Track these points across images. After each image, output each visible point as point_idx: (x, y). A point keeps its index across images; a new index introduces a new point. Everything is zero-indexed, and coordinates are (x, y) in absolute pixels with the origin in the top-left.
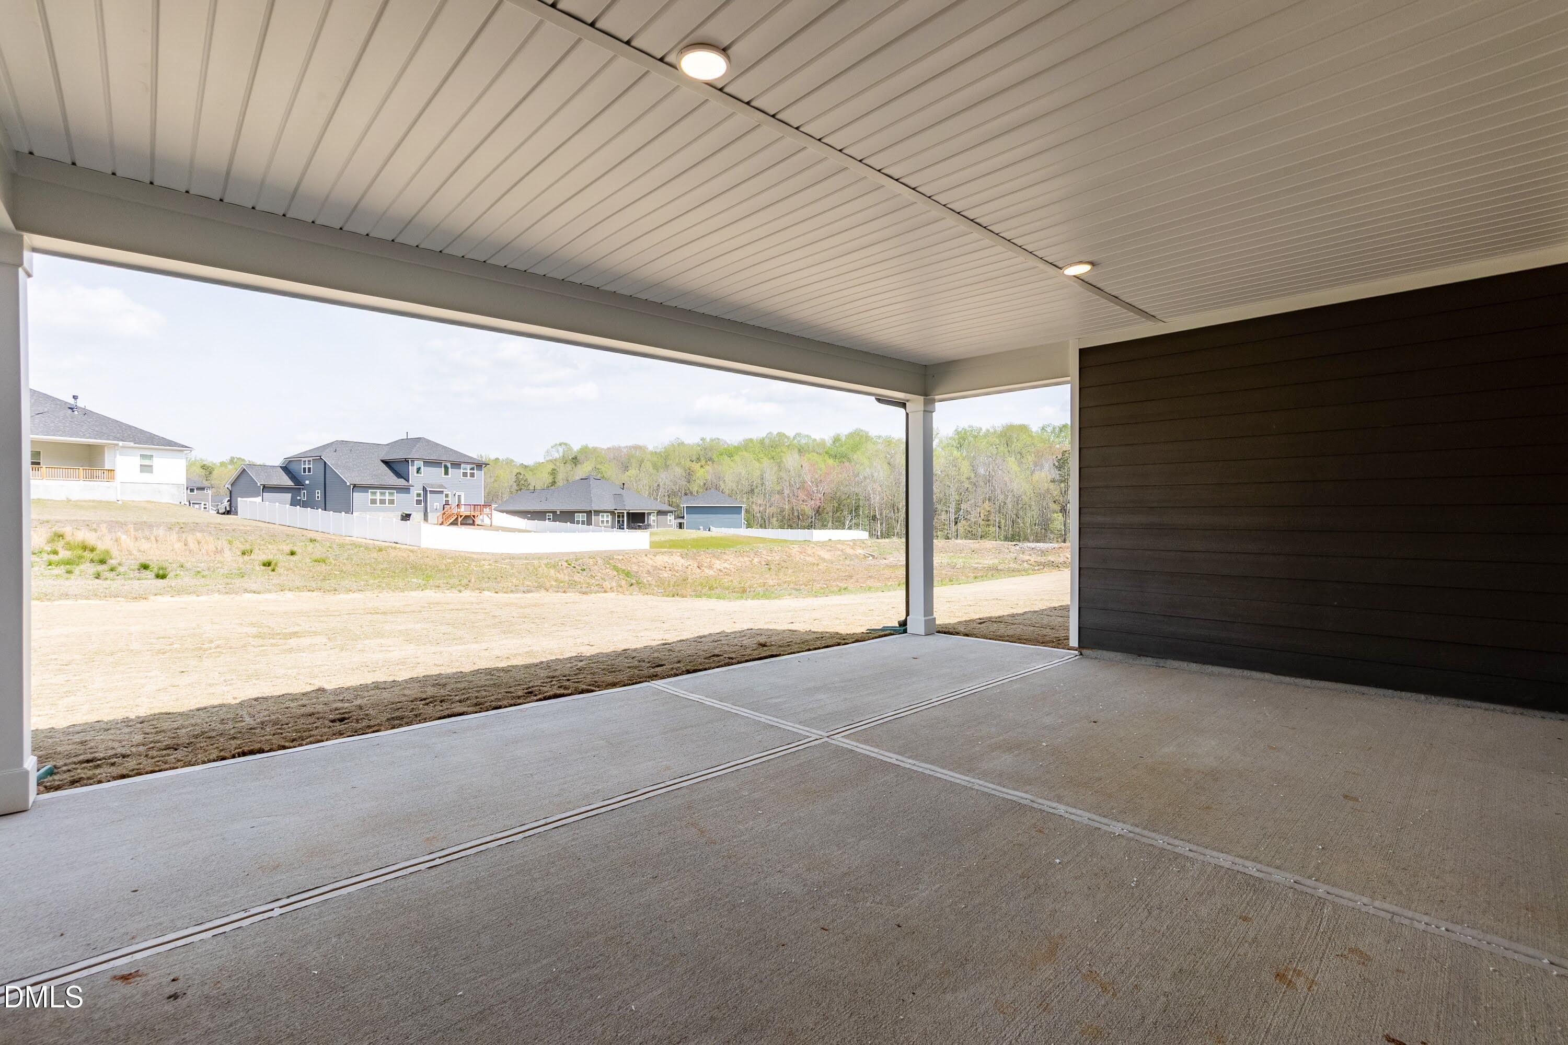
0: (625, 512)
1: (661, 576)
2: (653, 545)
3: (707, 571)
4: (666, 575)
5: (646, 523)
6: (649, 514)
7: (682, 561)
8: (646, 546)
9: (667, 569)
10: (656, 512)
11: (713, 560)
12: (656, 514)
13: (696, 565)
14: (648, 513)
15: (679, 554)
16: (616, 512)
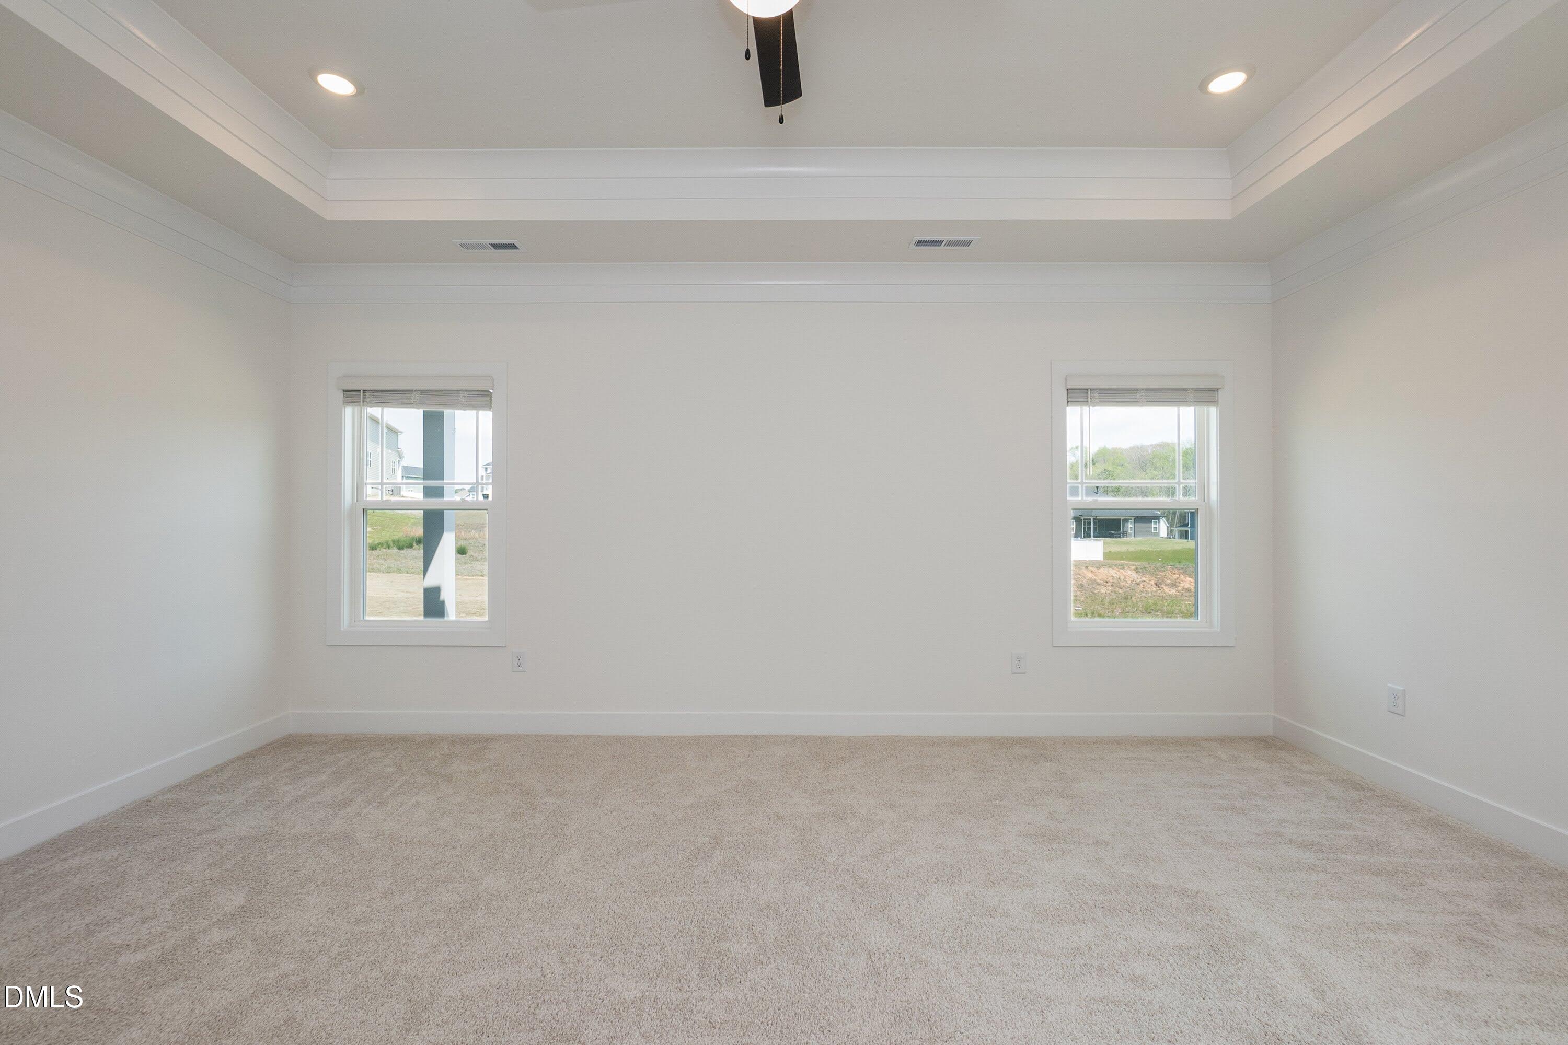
0: (1092, 518)
1: (1096, 592)
2: (1107, 555)
3: (1167, 589)
4: (1103, 591)
5: (1122, 531)
6: (1126, 521)
7: (1134, 575)
8: (1100, 557)
9: (1109, 584)
10: (1133, 518)
11: (1182, 577)
12: (1133, 521)
13: (1153, 582)
14: (1124, 520)
15: (1133, 568)
16: (1082, 518)
